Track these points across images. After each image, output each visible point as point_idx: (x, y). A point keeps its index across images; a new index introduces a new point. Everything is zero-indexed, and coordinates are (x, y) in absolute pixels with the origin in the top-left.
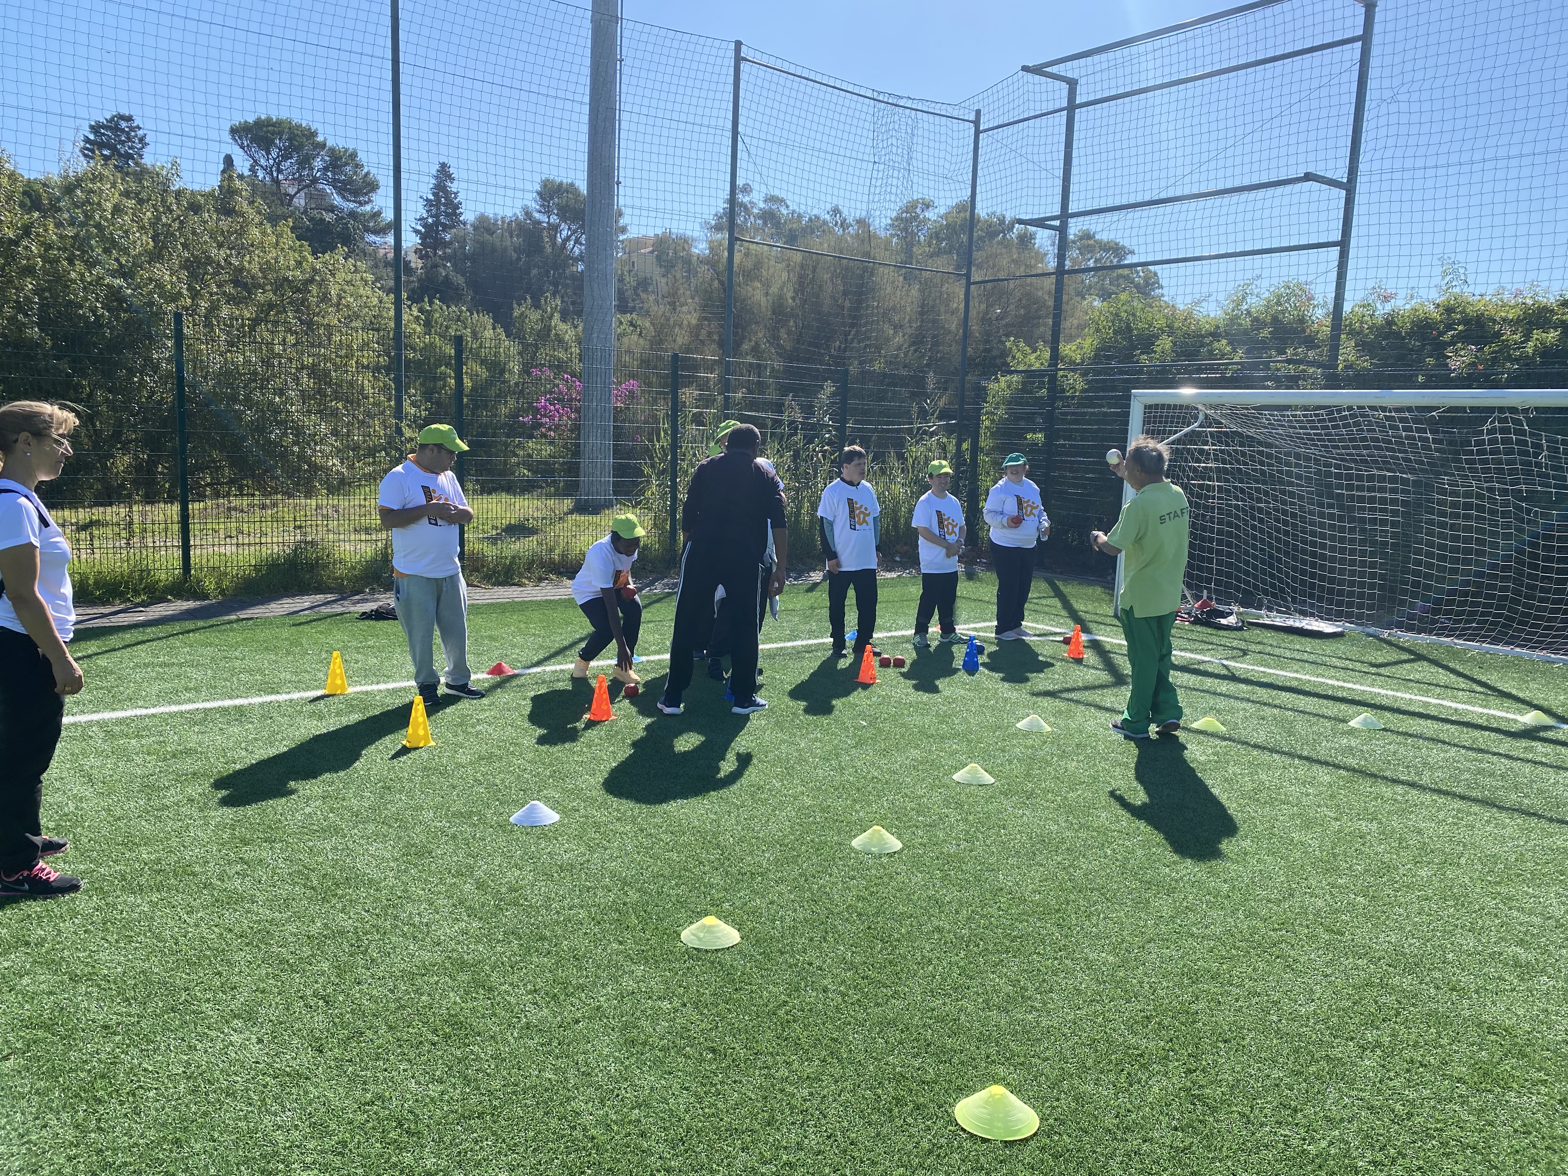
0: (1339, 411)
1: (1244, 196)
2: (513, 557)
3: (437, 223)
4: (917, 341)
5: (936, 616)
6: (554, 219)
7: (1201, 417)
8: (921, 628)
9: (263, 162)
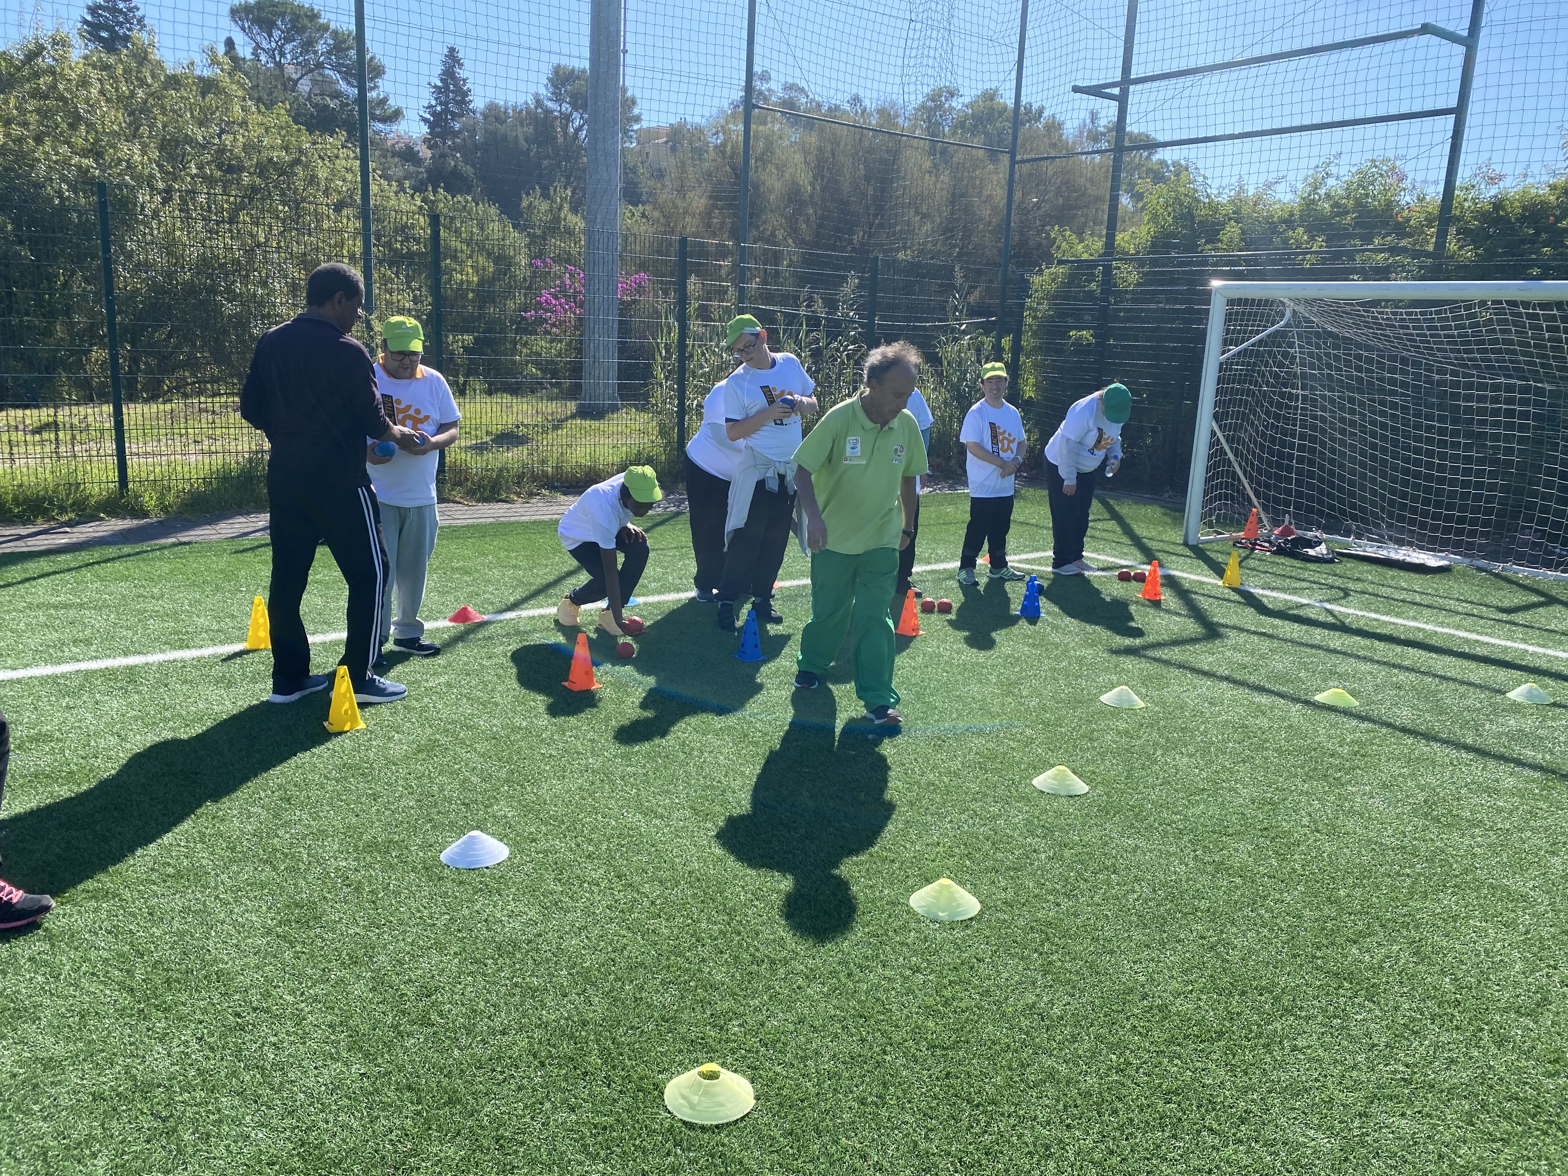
0: (1468, 308)
1: (1346, 53)
2: (501, 470)
3: (446, 111)
4: (948, 230)
5: (986, 546)
6: (566, 107)
7: (1288, 314)
8: (968, 562)
9: (265, 45)
